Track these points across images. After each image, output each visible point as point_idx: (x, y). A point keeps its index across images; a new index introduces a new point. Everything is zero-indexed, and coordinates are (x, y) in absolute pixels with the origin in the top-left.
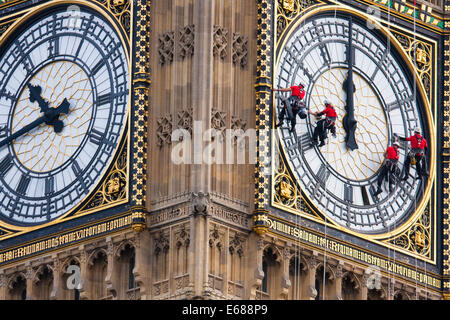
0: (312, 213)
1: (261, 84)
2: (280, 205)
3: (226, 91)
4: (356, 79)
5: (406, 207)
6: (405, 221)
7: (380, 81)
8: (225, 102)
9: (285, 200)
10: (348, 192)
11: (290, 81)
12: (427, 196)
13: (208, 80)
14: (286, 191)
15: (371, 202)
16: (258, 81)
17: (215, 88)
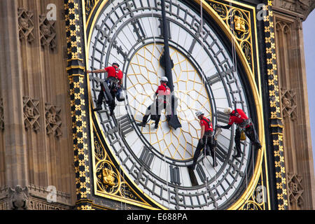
0: (138, 199)
1: (73, 67)
2: (104, 194)
3: (36, 77)
4: (173, 54)
5: (237, 185)
6: (237, 199)
7: (199, 54)
8: (36, 90)
9: (109, 188)
10: (175, 173)
11: (104, 61)
12: (258, 172)
13: (17, 67)
14: (109, 178)
15: (200, 183)
16: (70, 63)
17: (25, 74)
